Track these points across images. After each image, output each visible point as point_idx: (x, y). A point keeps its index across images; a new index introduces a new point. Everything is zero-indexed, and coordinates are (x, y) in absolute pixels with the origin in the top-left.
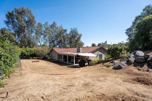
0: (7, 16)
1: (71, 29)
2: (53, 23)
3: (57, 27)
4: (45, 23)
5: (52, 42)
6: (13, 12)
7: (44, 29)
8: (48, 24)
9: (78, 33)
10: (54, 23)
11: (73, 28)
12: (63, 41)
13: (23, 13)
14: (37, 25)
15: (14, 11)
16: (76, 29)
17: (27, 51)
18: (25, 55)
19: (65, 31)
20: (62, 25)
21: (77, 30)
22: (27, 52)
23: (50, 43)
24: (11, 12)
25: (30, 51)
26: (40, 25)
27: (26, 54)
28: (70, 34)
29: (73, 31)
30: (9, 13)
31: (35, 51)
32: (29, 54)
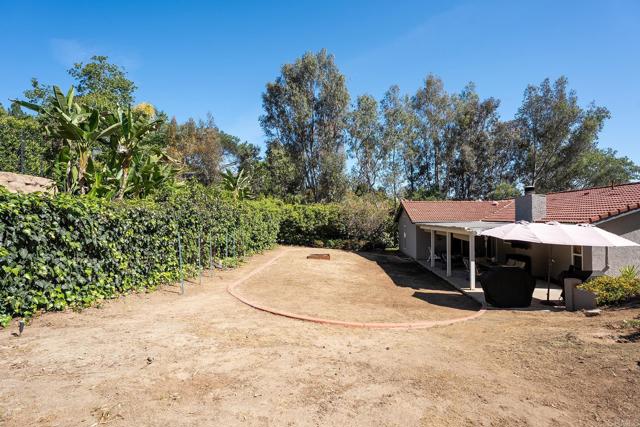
0: (266, 99)
1: (531, 89)
2: (424, 86)
3: (443, 100)
4: (388, 94)
5: (421, 173)
6: (279, 80)
7: (382, 121)
8: (401, 95)
9: (578, 103)
10: (429, 83)
11: (537, 84)
12: (473, 165)
13: (306, 76)
14: (351, 110)
15: (283, 79)
16: (561, 83)
17: (306, 216)
18: (299, 230)
19: (489, 108)
20: (472, 86)
21: (567, 91)
22: (306, 220)
23: (411, 179)
24: (273, 83)
25: (316, 216)
26: (366, 107)
27: (304, 225)
28: (520, 120)
29: (538, 99)
30: (270, 89)
31: (333, 216)
32: (312, 227)
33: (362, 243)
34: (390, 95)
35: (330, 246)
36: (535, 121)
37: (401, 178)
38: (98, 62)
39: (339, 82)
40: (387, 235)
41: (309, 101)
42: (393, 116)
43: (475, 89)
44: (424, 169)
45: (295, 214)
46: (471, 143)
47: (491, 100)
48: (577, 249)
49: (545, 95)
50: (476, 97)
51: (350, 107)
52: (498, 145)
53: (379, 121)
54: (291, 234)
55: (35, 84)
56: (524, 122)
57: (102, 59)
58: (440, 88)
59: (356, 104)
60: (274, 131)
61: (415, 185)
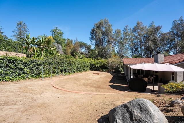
0: (91, 33)
1: (175, 21)
2: (136, 25)
3: (142, 28)
5: (136, 50)
6: (94, 28)
7: (122, 36)
8: (129, 28)
10: (138, 24)
18: (95, 66)
19: (158, 29)
22: (97, 64)
23: (132, 52)
25: (100, 63)
28: (171, 32)
29: (178, 24)
30: (92, 30)
31: (104, 63)
32: (99, 66)
33: (113, 70)
34: (125, 29)
35: (104, 71)
36: (177, 32)
37: (129, 52)
38: (56, 29)
39: (109, 26)
40: (121, 68)
41: (101, 32)
42: (125, 34)
43: (154, 23)
44: (137, 49)
45: (94, 62)
46: (152, 40)
47: (159, 26)
48: (173, 73)
49: (180, 22)
50: (154, 26)
51: (113, 33)
52: (162, 40)
53: (121, 36)
54: (93, 68)
55: (44, 35)
56: (173, 32)
57: (57, 28)
58: (141, 25)
59: (115, 32)
60: (93, 41)
61: (134, 54)
